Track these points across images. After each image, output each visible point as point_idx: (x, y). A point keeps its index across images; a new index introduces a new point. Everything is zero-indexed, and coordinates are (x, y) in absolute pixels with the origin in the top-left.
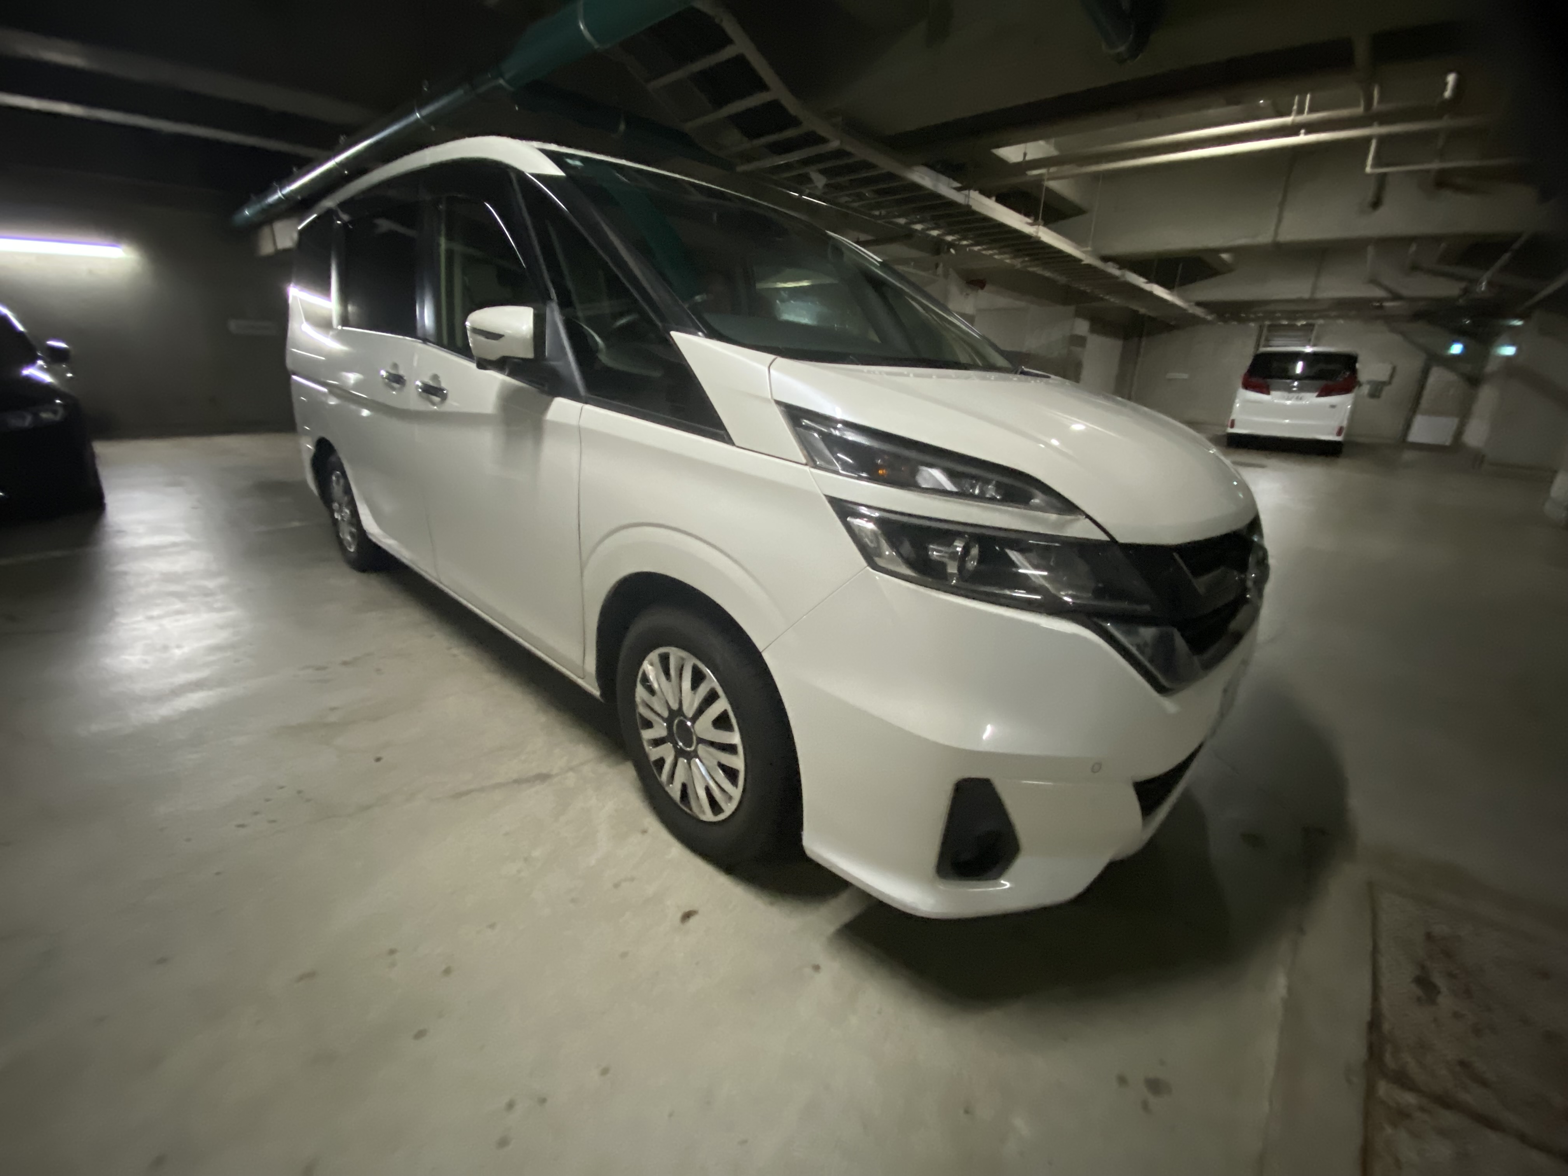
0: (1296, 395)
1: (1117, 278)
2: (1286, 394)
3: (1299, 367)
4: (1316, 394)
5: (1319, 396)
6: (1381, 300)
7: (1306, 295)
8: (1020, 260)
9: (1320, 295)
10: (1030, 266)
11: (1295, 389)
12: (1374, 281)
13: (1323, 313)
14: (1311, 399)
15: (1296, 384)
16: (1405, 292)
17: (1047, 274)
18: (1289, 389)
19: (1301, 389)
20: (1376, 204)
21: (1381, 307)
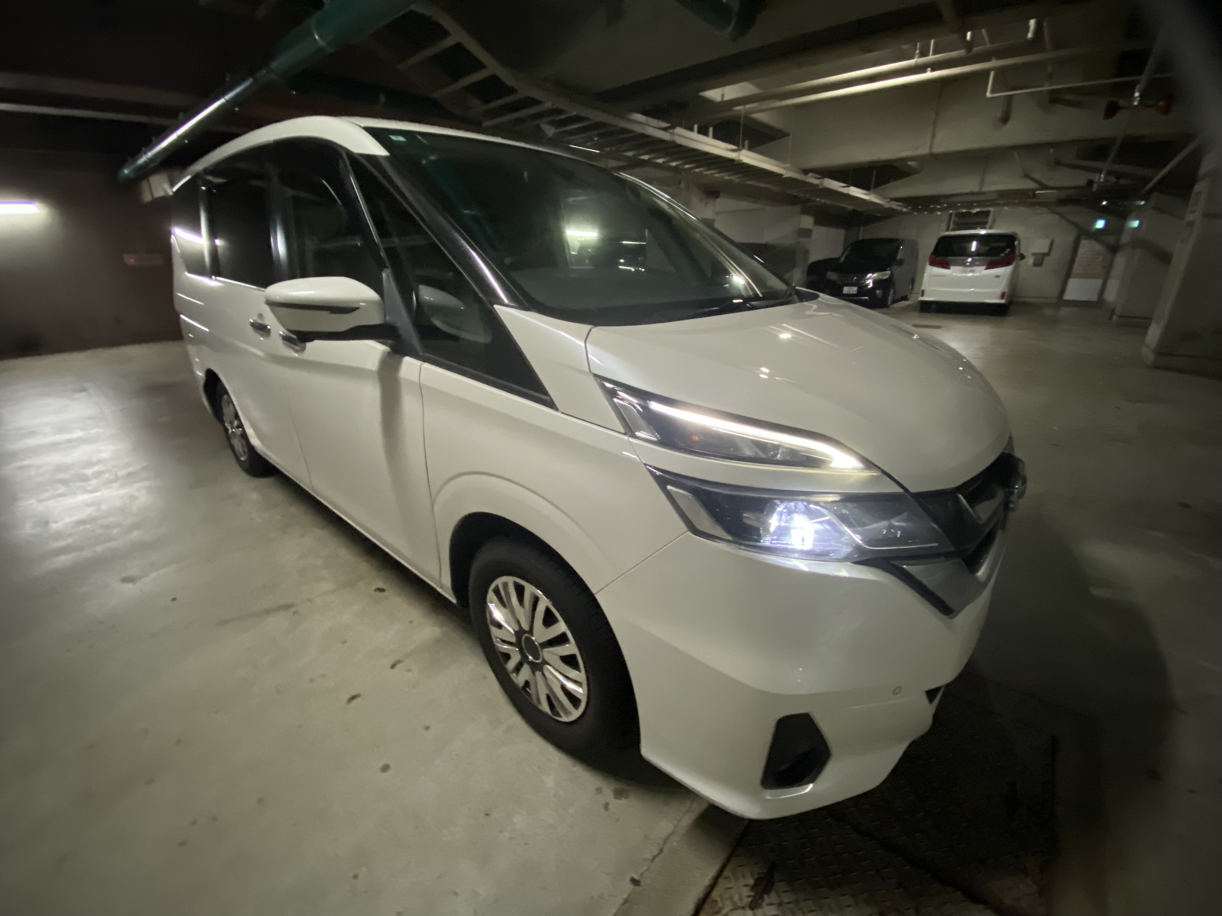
0: (969, 269)
1: (817, 185)
2: (960, 268)
3: (974, 246)
4: (984, 267)
5: (987, 269)
6: (1034, 190)
7: (976, 189)
8: (737, 176)
9: (985, 189)
10: (747, 180)
11: (968, 264)
12: (1027, 176)
13: (992, 203)
14: (981, 271)
15: (970, 260)
16: (1050, 184)
17: (762, 185)
18: (964, 264)
19: (972, 264)
20: (1005, 119)
21: (1034, 196)
